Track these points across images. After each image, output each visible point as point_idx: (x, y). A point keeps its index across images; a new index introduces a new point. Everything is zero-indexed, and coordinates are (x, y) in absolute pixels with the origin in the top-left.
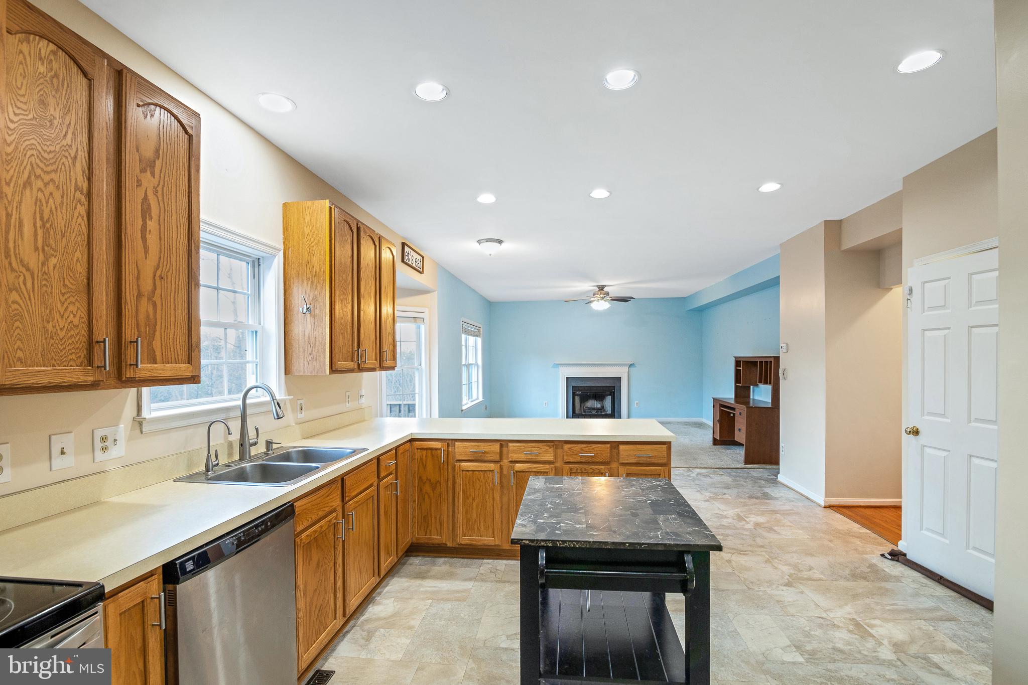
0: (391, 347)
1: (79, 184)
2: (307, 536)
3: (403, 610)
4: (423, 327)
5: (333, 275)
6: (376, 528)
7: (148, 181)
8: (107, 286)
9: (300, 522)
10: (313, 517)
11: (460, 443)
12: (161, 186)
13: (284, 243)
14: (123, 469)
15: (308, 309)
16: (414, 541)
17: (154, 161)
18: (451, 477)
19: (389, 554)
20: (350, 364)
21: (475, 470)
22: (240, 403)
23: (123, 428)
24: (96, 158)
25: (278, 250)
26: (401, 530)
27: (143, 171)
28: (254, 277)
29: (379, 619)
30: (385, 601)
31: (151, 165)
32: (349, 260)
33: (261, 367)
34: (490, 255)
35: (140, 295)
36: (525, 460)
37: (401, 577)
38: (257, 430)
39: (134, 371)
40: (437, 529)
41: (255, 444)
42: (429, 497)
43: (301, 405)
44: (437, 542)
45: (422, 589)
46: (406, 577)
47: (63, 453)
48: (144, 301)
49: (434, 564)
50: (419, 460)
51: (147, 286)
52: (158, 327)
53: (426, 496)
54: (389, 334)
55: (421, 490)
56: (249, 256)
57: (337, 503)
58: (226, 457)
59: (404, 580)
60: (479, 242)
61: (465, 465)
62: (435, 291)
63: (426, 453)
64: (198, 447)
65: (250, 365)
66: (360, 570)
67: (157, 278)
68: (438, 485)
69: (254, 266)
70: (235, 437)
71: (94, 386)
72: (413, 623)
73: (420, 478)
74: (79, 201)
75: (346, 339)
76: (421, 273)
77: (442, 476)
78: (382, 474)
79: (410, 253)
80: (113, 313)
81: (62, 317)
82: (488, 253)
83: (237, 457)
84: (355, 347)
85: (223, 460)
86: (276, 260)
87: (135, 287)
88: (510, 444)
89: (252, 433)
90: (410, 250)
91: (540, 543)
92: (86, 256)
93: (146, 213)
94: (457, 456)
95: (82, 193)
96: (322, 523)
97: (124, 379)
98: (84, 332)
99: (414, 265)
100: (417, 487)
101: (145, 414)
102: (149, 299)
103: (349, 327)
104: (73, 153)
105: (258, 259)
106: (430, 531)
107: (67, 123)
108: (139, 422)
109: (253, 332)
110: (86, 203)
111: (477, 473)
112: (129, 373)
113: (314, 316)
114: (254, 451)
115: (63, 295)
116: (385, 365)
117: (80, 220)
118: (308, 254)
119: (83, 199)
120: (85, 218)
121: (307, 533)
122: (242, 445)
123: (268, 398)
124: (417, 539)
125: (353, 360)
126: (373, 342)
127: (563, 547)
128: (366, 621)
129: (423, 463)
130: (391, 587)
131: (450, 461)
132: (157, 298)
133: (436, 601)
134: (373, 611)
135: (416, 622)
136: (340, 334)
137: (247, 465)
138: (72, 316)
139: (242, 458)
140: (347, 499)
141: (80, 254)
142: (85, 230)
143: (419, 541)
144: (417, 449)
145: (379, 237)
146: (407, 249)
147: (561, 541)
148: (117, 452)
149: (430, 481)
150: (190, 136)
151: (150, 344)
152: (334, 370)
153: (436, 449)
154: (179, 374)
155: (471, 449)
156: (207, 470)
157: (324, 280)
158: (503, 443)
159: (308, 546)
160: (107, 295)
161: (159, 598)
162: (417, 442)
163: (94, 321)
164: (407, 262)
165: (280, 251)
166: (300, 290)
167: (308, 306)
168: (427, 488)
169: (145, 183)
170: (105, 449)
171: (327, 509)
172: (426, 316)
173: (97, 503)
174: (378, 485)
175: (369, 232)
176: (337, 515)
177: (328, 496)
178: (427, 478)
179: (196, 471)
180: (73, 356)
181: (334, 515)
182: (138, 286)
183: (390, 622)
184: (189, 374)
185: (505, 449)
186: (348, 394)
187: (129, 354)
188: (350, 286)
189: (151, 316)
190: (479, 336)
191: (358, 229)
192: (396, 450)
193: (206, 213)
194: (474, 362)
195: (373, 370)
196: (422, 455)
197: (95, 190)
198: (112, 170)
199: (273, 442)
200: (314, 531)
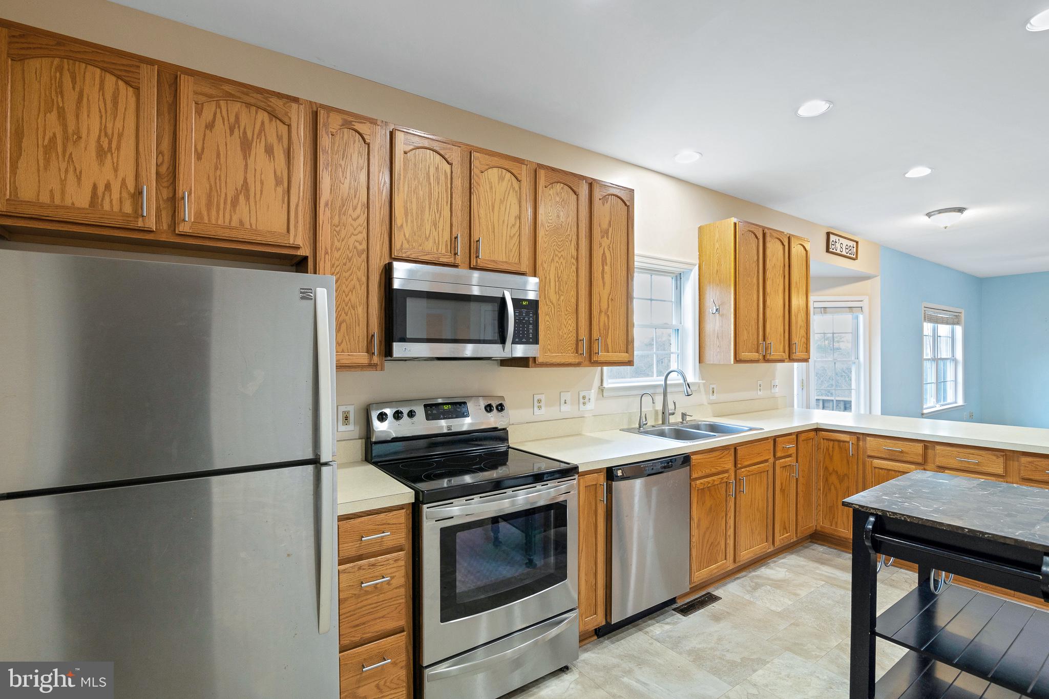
0: (804, 340)
1: (573, 254)
2: (701, 483)
3: (793, 580)
4: (861, 317)
5: (737, 279)
6: (771, 500)
7: (606, 242)
8: (585, 308)
9: (696, 472)
10: (707, 471)
11: (872, 439)
12: (612, 244)
13: (699, 258)
14: (593, 417)
15: (717, 310)
16: (819, 528)
17: (608, 229)
18: (861, 472)
19: (785, 529)
20: (755, 356)
21: (890, 470)
22: (663, 383)
23: (593, 393)
24: (580, 237)
25: (693, 265)
26: (801, 513)
27: (602, 237)
28: (677, 289)
29: (769, 579)
30: (778, 569)
31: (607, 232)
32: (754, 265)
33: (681, 357)
34: (946, 228)
35: (601, 311)
36: (959, 467)
37: (800, 556)
38: (675, 403)
39: (598, 357)
40: (843, 523)
41: (673, 414)
42: (836, 489)
43: (713, 388)
44: (844, 535)
45: (817, 571)
46: (805, 558)
47: (565, 403)
48: (603, 315)
49: (839, 556)
50: (825, 450)
51: (604, 306)
52: (610, 331)
53: (832, 487)
54: (801, 327)
55: (827, 480)
56: (673, 273)
57: (730, 465)
58: (653, 420)
59: (802, 559)
60: (929, 215)
61: (877, 462)
62: (878, 276)
63: (833, 444)
64: (635, 411)
65: (674, 355)
66: (752, 530)
67: (610, 300)
68: (846, 478)
69: (677, 280)
70: (659, 407)
71: (578, 365)
72: (799, 592)
73: (826, 468)
74: (573, 263)
75: (750, 333)
76: (854, 259)
77: (850, 470)
78: (779, 454)
79: (837, 241)
80: (588, 323)
81: (566, 327)
82: (942, 226)
83: (660, 422)
84: (760, 341)
85: (651, 422)
86: (692, 273)
87: (598, 307)
88: (938, 447)
89: (671, 406)
90: (837, 238)
91: (870, 510)
92: (576, 293)
93: (604, 262)
94: (868, 451)
95: (574, 259)
96: (715, 478)
97: (592, 361)
98: (575, 335)
99: (844, 253)
100: (823, 477)
101: (605, 385)
102: (605, 313)
103: (753, 323)
104: (570, 238)
105: (680, 274)
106: (836, 523)
107: (568, 223)
108: (601, 389)
109: (675, 330)
110: (576, 264)
111: (893, 473)
112: (595, 358)
113: (722, 316)
114: (672, 419)
115: (566, 315)
116: (794, 356)
117: (573, 274)
118: (718, 265)
119: (574, 262)
120: (576, 272)
121: (701, 481)
122: (663, 413)
123: (682, 381)
124: (821, 527)
125: (758, 352)
126: (781, 335)
127: (893, 518)
128: (758, 577)
129: (829, 454)
130: (787, 561)
131: (861, 456)
132: (609, 313)
133: (829, 584)
134: (764, 571)
135: (803, 593)
136: (745, 330)
137: (666, 428)
138: (569, 326)
139: (663, 423)
140: (739, 466)
141: (573, 293)
142: (575, 279)
143: (823, 530)
144: (823, 439)
145: (789, 238)
146: (832, 238)
147: (891, 512)
148: (590, 406)
149: (837, 472)
150: (628, 207)
151: (605, 341)
152: (737, 360)
153: (844, 442)
154: (621, 359)
155: (885, 446)
156: (640, 427)
157: (730, 285)
158: (928, 445)
159: (702, 491)
160: (585, 313)
161: (604, 485)
162: (823, 432)
163: (579, 329)
164: (834, 251)
165: (696, 265)
166: (711, 294)
167: (717, 307)
168: (833, 479)
169: (603, 244)
170: (584, 404)
171: (720, 469)
172: (865, 305)
173: (580, 434)
174: (774, 464)
175: (775, 235)
176: (729, 476)
177: (720, 458)
178: (834, 469)
179: (633, 426)
180: (570, 348)
181: (726, 475)
182: (600, 306)
183: (778, 585)
184: (626, 360)
185: (930, 452)
186: (759, 382)
187: (595, 346)
188: (755, 287)
189: (607, 324)
190: (958, 323)
191: (764, 235)
192: (797, 436)
193: (639, 249)
194: (949, 356)
195: (782, 361)
196: (829, 446)
197: (580, 256)
198: (588, 242)
199: (687, 414)
200: (707, 482)
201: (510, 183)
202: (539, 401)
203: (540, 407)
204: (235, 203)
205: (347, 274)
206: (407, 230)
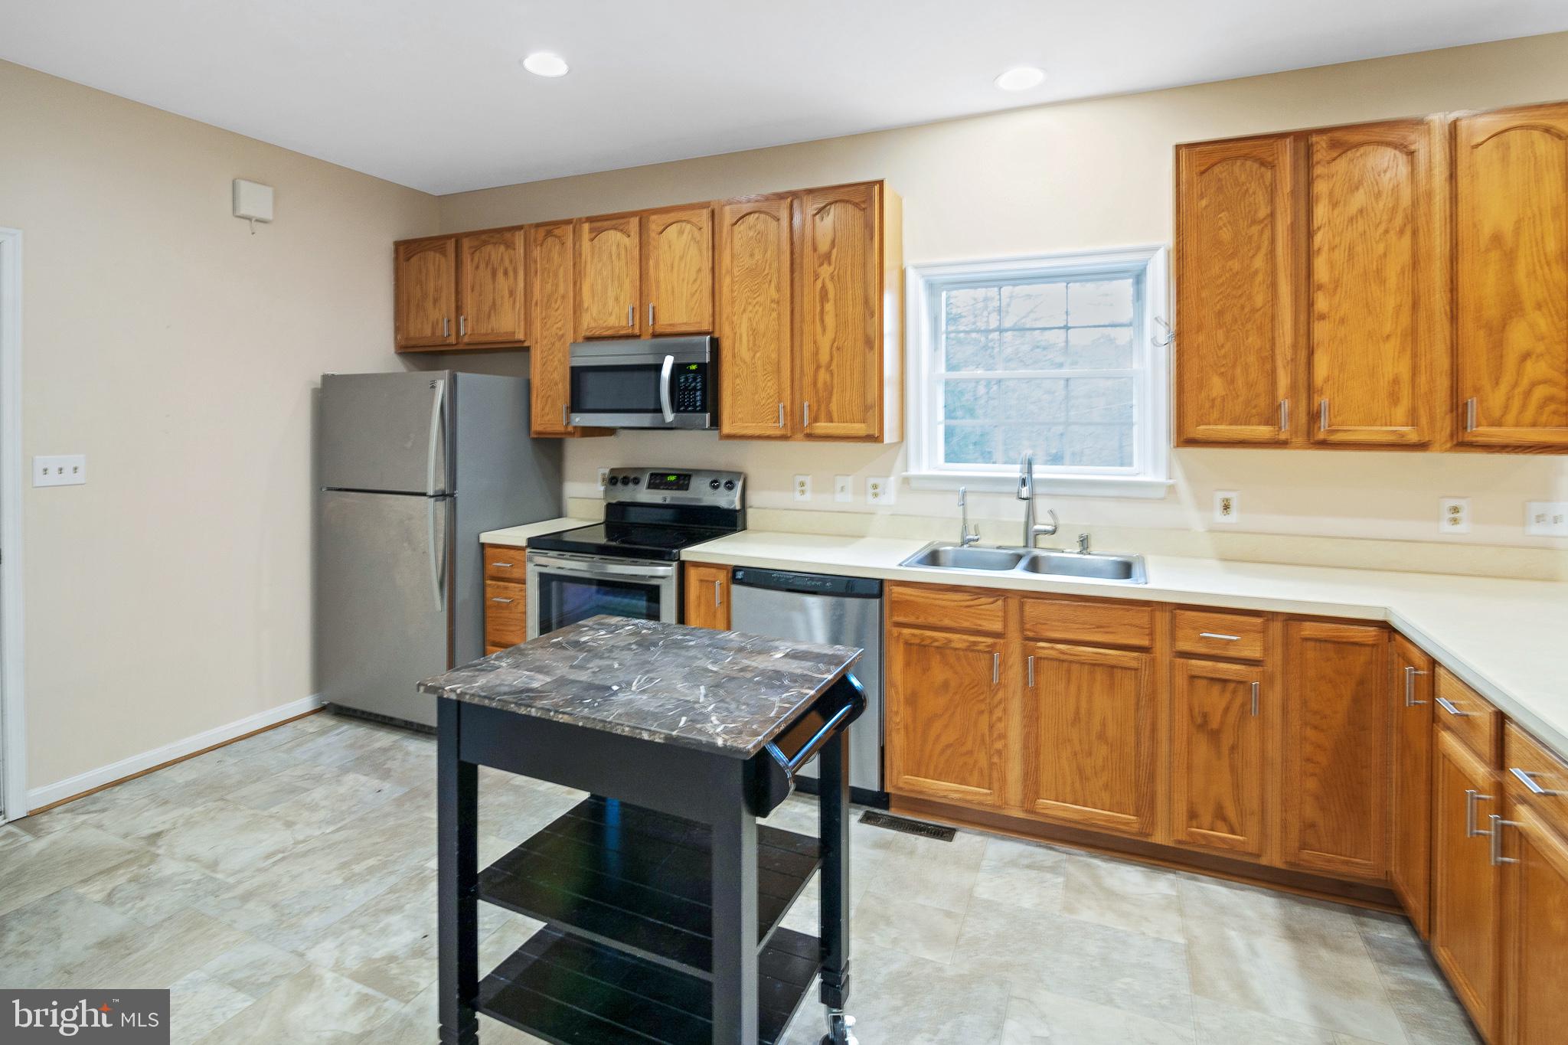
201: (690, 236)
202: (802, 484)
203: (803, 492)
204: (489, 316)
205: (551, 357)
206: (594, 311)
